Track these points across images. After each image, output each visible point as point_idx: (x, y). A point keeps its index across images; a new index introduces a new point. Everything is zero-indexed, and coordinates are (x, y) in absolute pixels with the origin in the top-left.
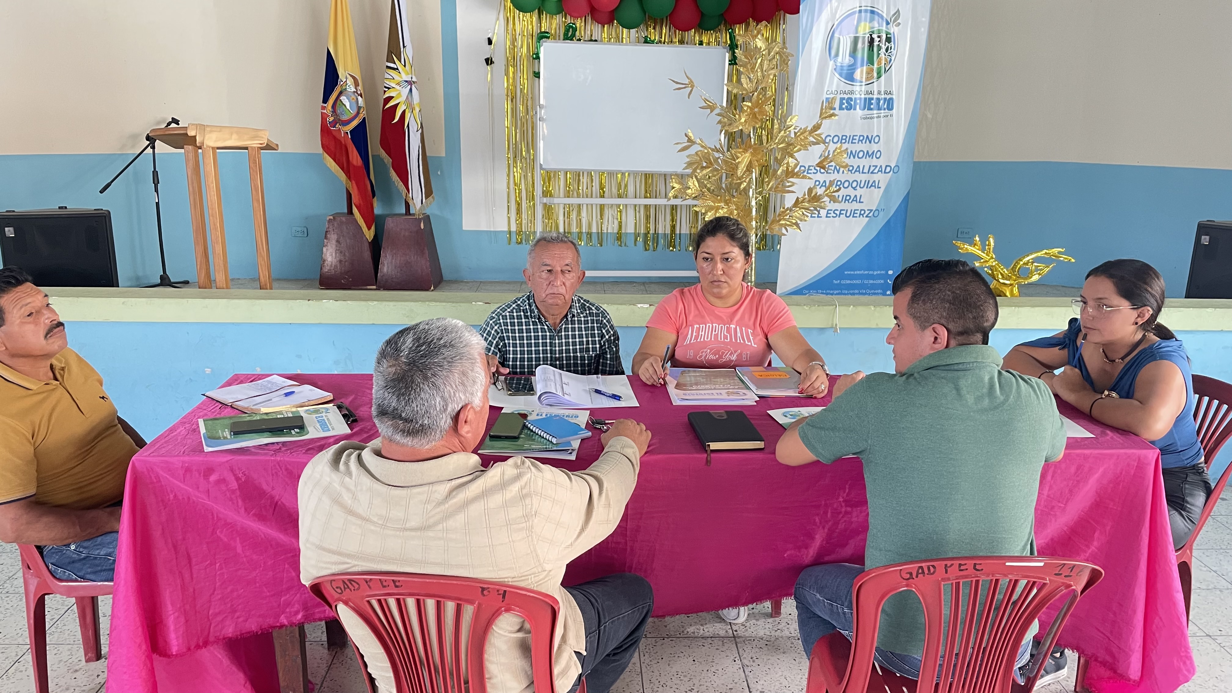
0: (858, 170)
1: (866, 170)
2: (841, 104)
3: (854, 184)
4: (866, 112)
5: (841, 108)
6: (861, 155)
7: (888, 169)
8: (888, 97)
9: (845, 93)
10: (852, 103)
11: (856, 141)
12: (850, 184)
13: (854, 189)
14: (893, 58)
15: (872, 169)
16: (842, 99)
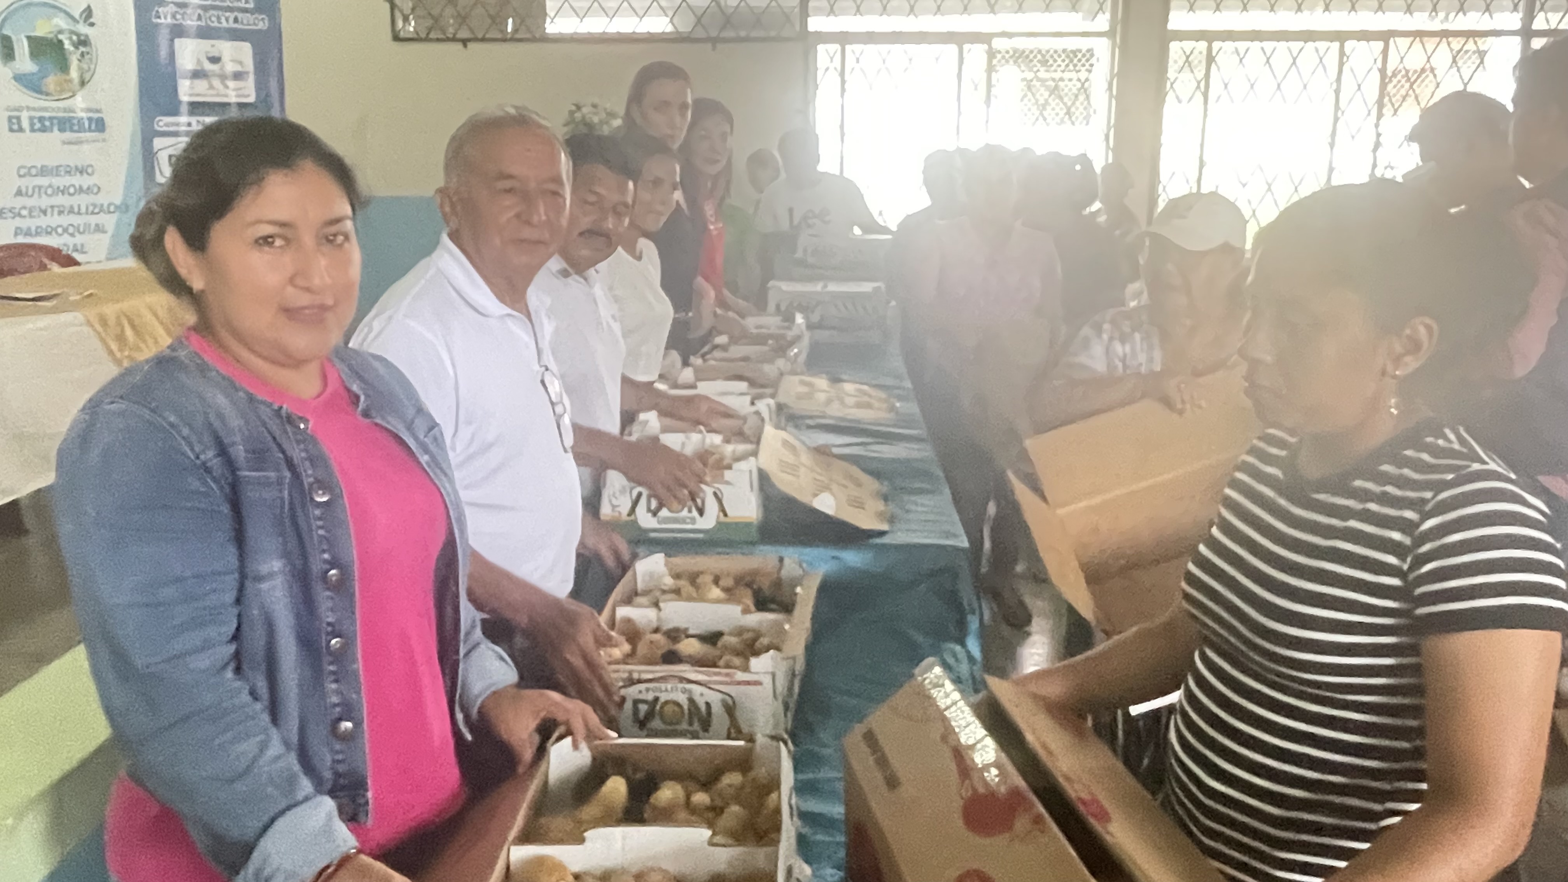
0: (71, 211)
1: (83, 210)
2: (32, 125)
3: (71, 230)
4: (68, 135)
5: (33, 130)
6: (72, 190)
7: (112, 209)
8: (95, 116)
9: (34, 109)
10: (47, 123)
11: (62, 173)
12: (65, 230)
13: (72, 235)
14: (92, 67)
15: (91, 208)
16: (31, 119)
